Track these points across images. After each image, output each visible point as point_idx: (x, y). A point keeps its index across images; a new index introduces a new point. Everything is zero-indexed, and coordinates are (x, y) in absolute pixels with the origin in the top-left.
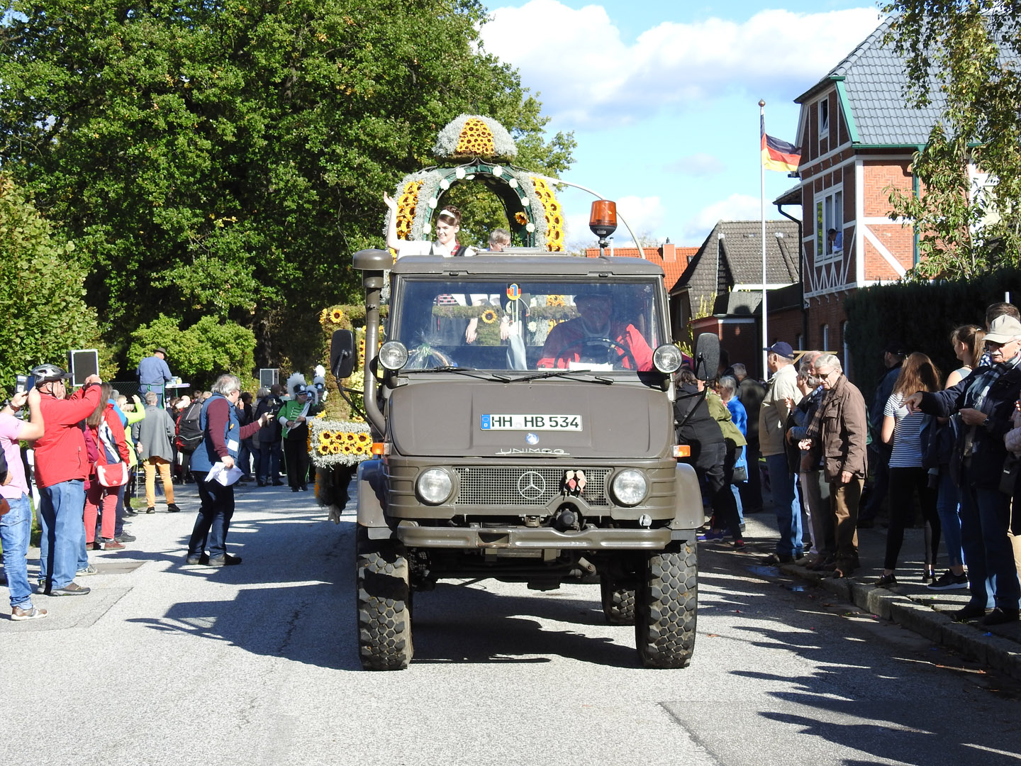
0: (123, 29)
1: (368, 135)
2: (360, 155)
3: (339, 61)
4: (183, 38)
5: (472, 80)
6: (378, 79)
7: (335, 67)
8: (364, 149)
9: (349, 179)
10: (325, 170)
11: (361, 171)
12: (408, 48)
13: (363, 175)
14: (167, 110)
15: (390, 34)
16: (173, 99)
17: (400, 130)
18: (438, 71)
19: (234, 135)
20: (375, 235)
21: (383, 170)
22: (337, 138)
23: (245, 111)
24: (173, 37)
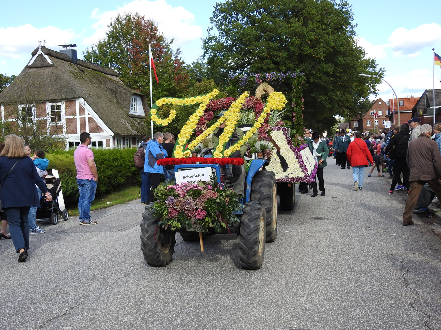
0: (255, 43)
1: (322, 68)
2: (320, 74)
3: (313, 48)
4: (272, 44)
5: (351, 52)
6: (324, 53)
7: (312, 50)
8: (321, 72)
9: (317, 81)
10: (310, 78)
11: (320, 79)
12: (333, 44)
13: (321, 80)
14: (267, 64)
15: (328, 40)
16: (268, 61)
17: (331, 67)
18: (342, 50)
19: (285, 70)
20: (325, 95)
21: (326, 78)
22: (314, 69)
23: (288, 63)
24: (269, 45)
